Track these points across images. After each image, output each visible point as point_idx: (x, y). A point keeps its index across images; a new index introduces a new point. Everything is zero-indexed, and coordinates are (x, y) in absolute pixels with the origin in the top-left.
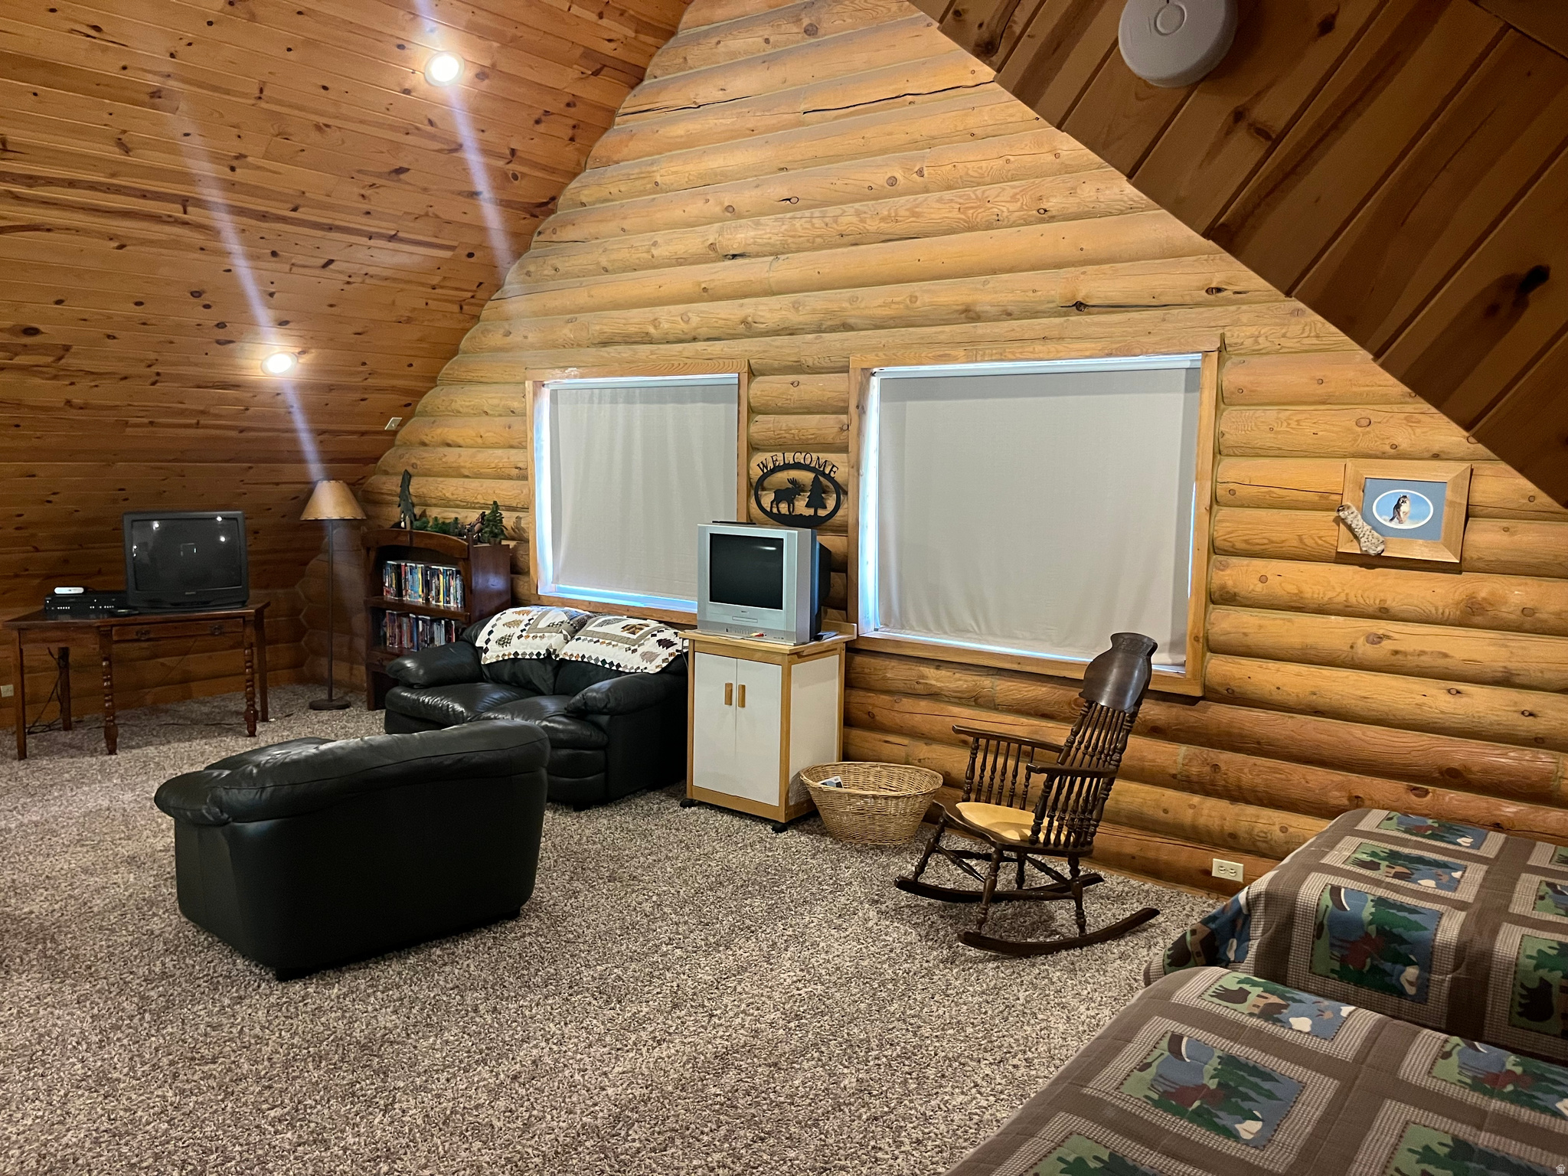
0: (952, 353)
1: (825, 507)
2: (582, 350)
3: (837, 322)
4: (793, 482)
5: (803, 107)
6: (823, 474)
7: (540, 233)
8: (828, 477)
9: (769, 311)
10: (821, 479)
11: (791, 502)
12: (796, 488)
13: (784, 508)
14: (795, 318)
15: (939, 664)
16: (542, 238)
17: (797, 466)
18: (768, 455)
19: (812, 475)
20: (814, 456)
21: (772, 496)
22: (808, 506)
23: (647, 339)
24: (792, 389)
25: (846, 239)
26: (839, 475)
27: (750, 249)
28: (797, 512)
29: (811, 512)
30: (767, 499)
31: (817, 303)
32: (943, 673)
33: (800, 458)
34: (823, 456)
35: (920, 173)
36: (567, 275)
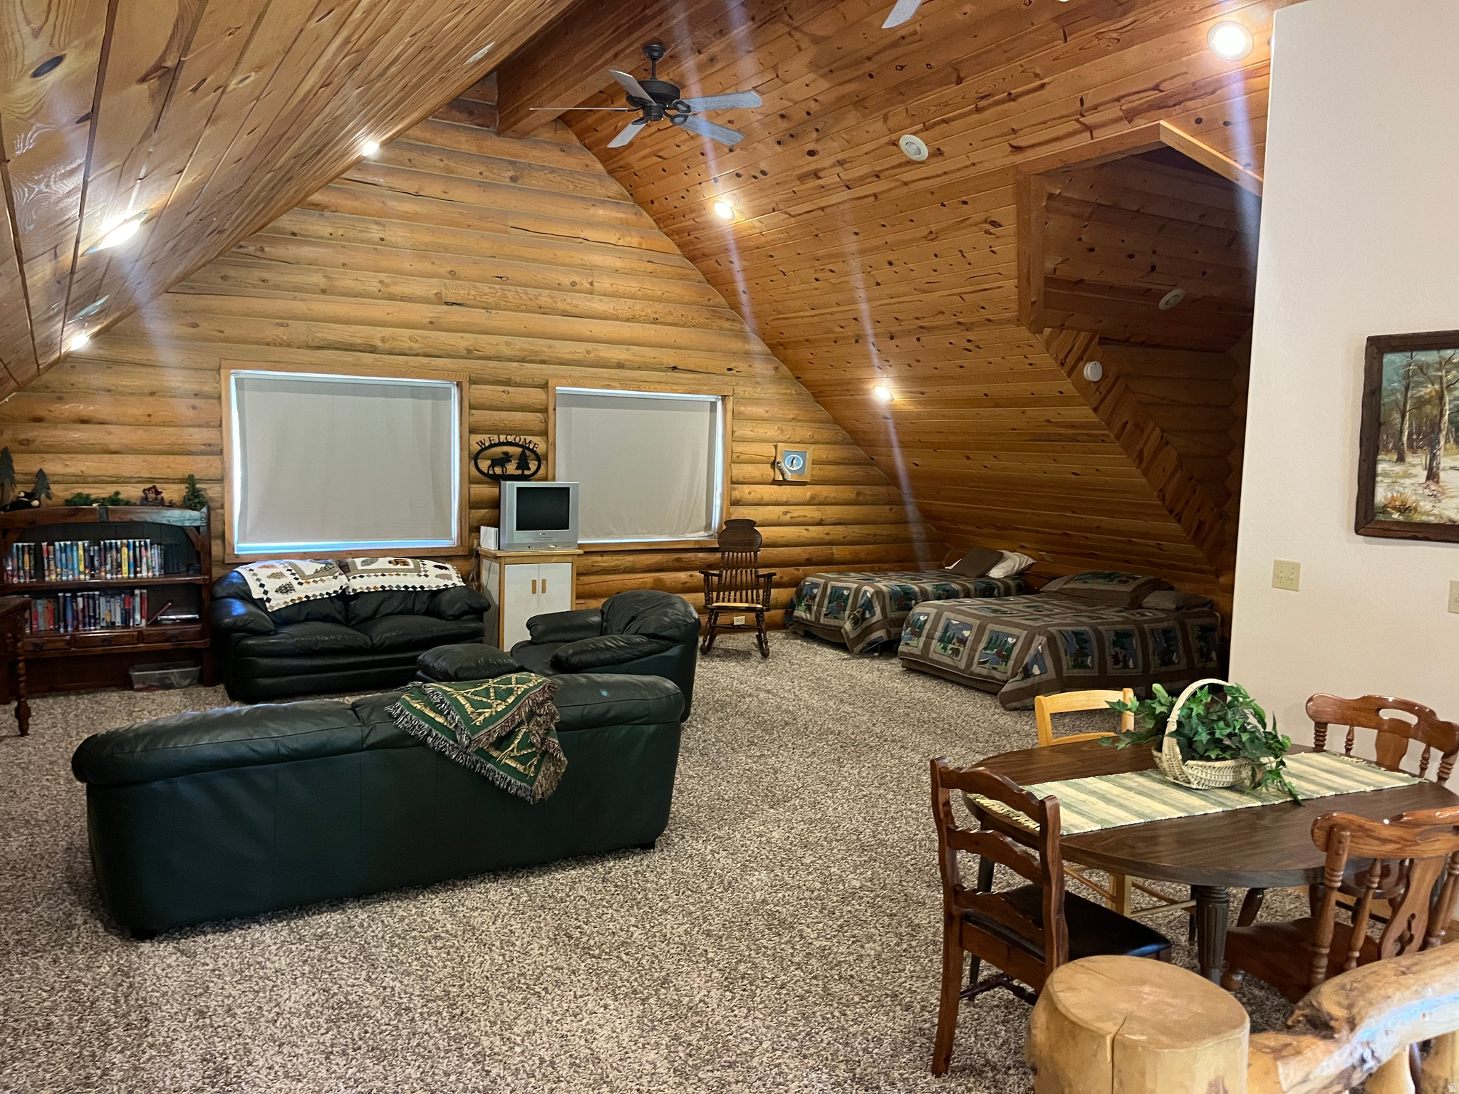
0: (613, 384)
1: (529, 469)
2: (291, 350)
3: (539, 358)
4: (506, 454)
5: (512, 224)
6: (528, 449)
7: (241, 247)
8: (532, 451)
9: (488, 343)
10: (527, 452)
11: (503, 466)
12: (506, 458)
13: (498, 470)
14: (507, 351)
15: (602, 553)
16: (242, 250)
17: (509, 444)
18: (486, 437)
19: (520, 450)
20: (523, 437)
21: (489, 462)
22: (517, 468)
23: (373, 350)
24: (504, 396)
25: (542, 310)
26: (541, 448)
27: (468, 302)
28: (509, 473)
29: (519, 472)
30: (484, 465)
31: (521, 344)
32: (606, 558)
33: (510, 439)
34: (529, 438)
35: (591, 284)
36: (277, 287)
